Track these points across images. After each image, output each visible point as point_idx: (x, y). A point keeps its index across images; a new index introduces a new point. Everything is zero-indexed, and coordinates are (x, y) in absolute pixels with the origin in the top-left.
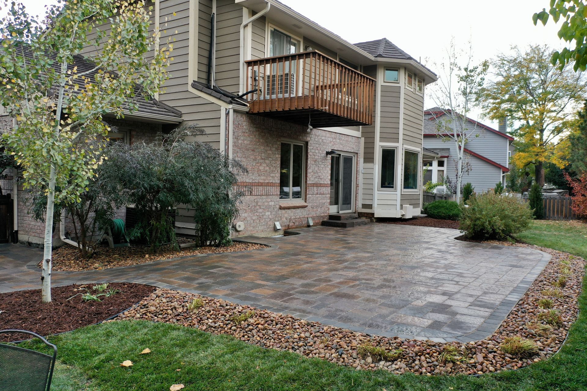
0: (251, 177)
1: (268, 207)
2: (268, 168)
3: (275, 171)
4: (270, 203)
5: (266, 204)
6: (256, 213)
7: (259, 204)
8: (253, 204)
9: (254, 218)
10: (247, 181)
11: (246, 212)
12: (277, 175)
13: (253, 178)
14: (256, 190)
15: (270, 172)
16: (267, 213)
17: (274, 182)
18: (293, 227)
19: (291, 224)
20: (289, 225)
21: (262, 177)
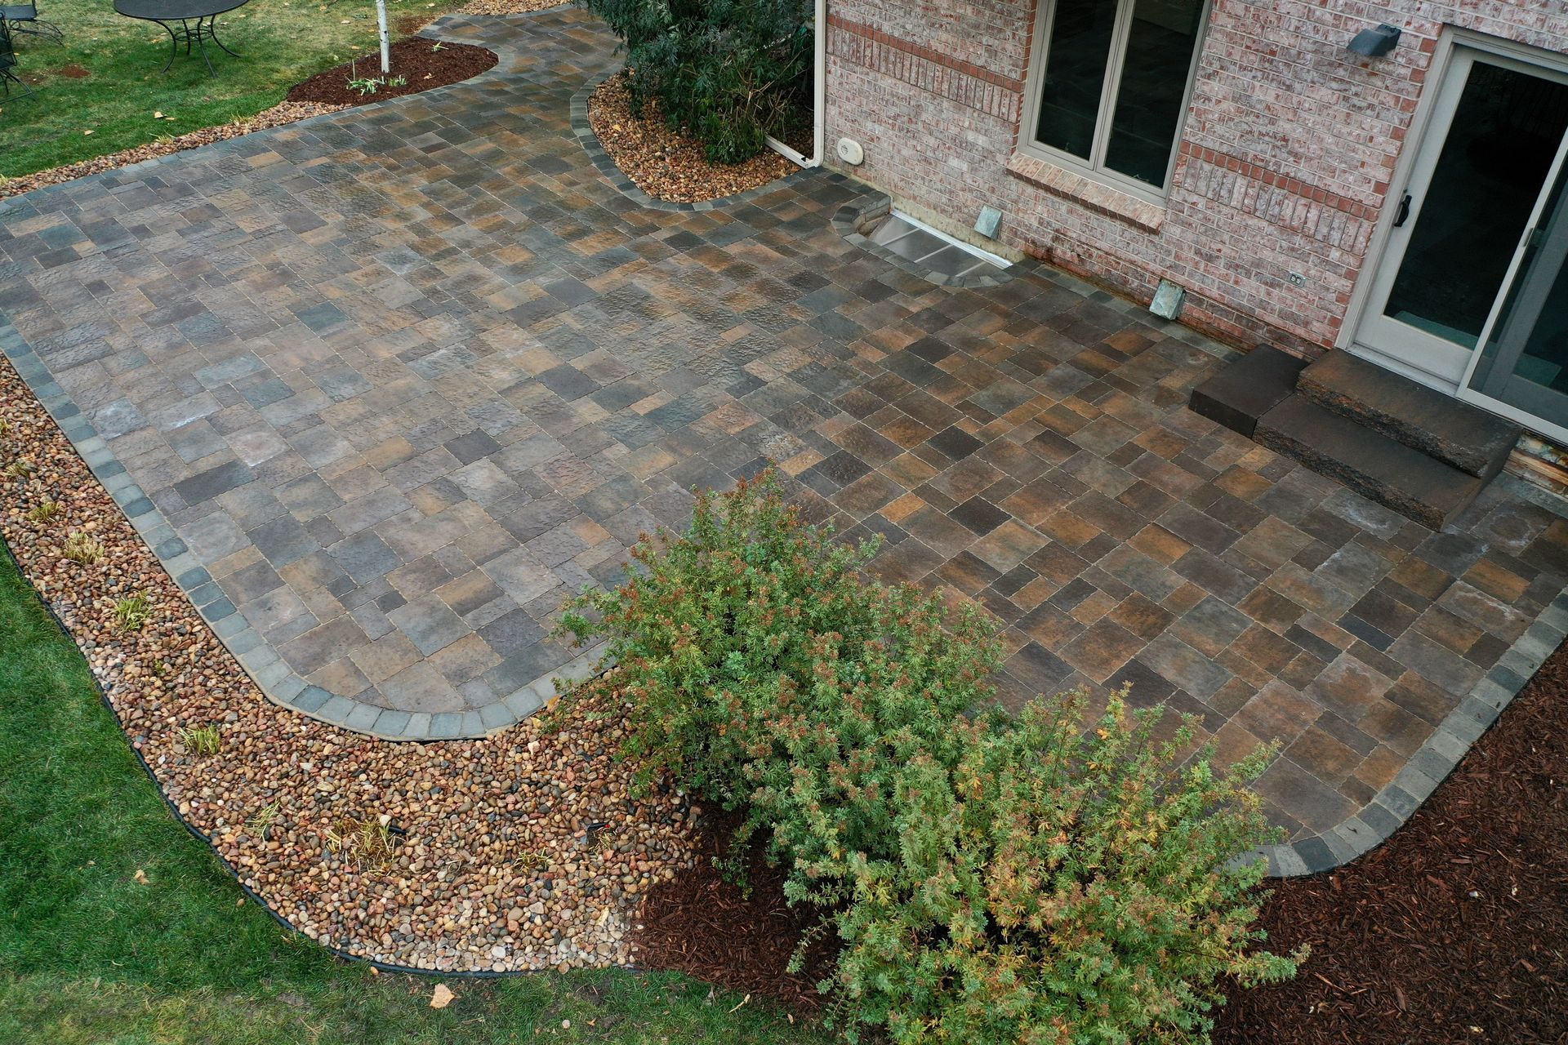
0: (901, 21)
1: (961, 145)
2: (969, 10)
3: (1000, 31)
4: (971, 136)
5: (954, 130)
6: (915, 143)
7: (924, 116)
8: (906, 110)
9: (905, 152)
10: (886, 28)
11: (879, 121)
12: (1009, 47)
13: (909, 27)
14: (914, 69)
15: (977, 27)
16: (954, 162)
17: (993, 68)
18: (1073, 267)
19: (1061, 251)
20: (1049, 250)
21: (944, 36)
